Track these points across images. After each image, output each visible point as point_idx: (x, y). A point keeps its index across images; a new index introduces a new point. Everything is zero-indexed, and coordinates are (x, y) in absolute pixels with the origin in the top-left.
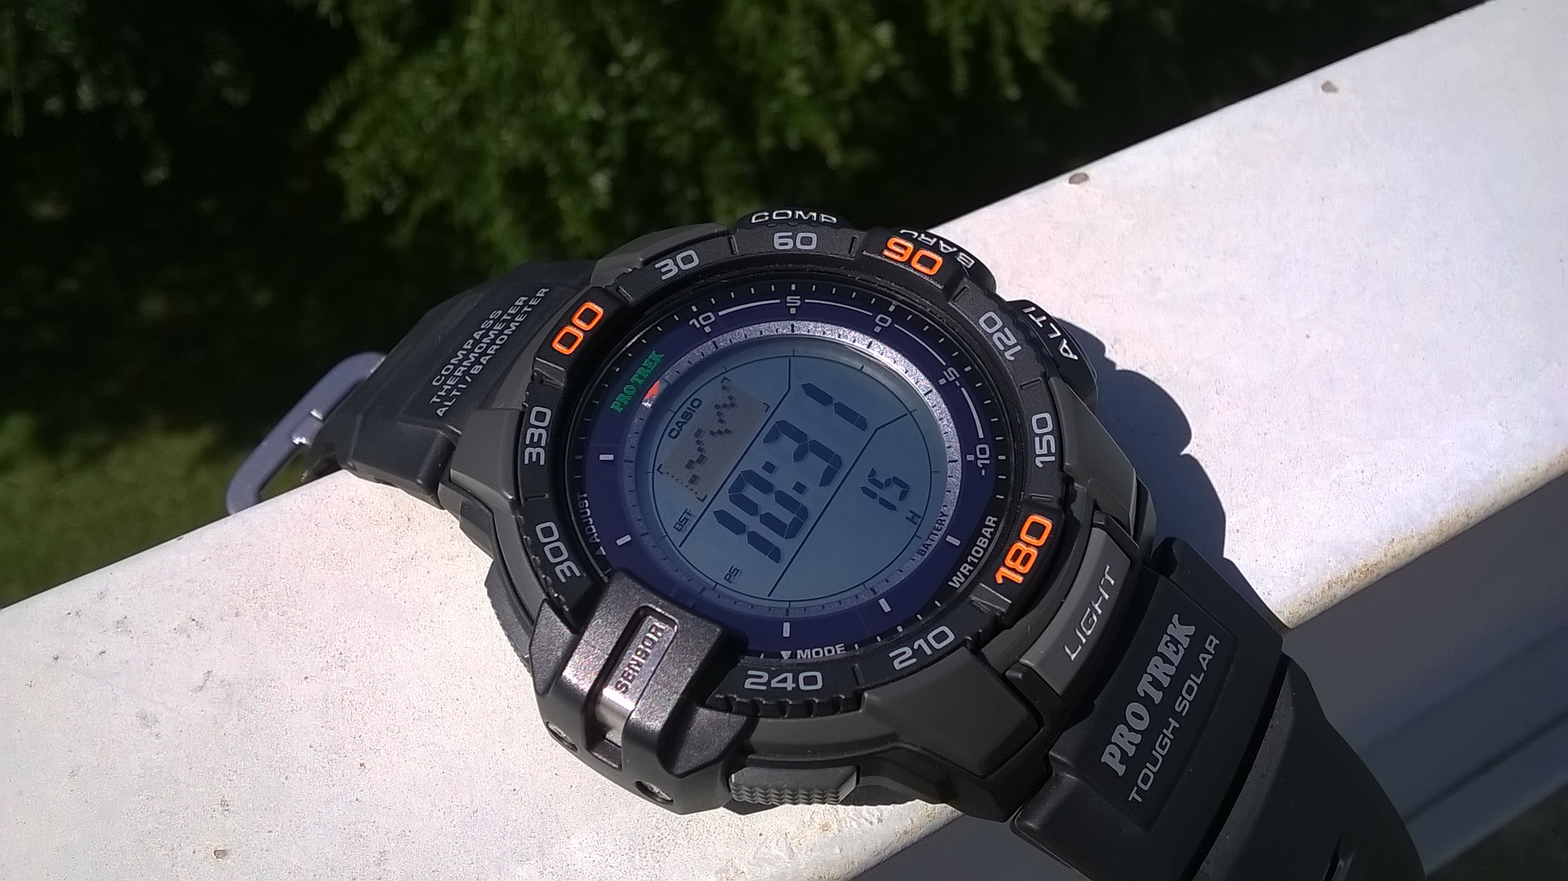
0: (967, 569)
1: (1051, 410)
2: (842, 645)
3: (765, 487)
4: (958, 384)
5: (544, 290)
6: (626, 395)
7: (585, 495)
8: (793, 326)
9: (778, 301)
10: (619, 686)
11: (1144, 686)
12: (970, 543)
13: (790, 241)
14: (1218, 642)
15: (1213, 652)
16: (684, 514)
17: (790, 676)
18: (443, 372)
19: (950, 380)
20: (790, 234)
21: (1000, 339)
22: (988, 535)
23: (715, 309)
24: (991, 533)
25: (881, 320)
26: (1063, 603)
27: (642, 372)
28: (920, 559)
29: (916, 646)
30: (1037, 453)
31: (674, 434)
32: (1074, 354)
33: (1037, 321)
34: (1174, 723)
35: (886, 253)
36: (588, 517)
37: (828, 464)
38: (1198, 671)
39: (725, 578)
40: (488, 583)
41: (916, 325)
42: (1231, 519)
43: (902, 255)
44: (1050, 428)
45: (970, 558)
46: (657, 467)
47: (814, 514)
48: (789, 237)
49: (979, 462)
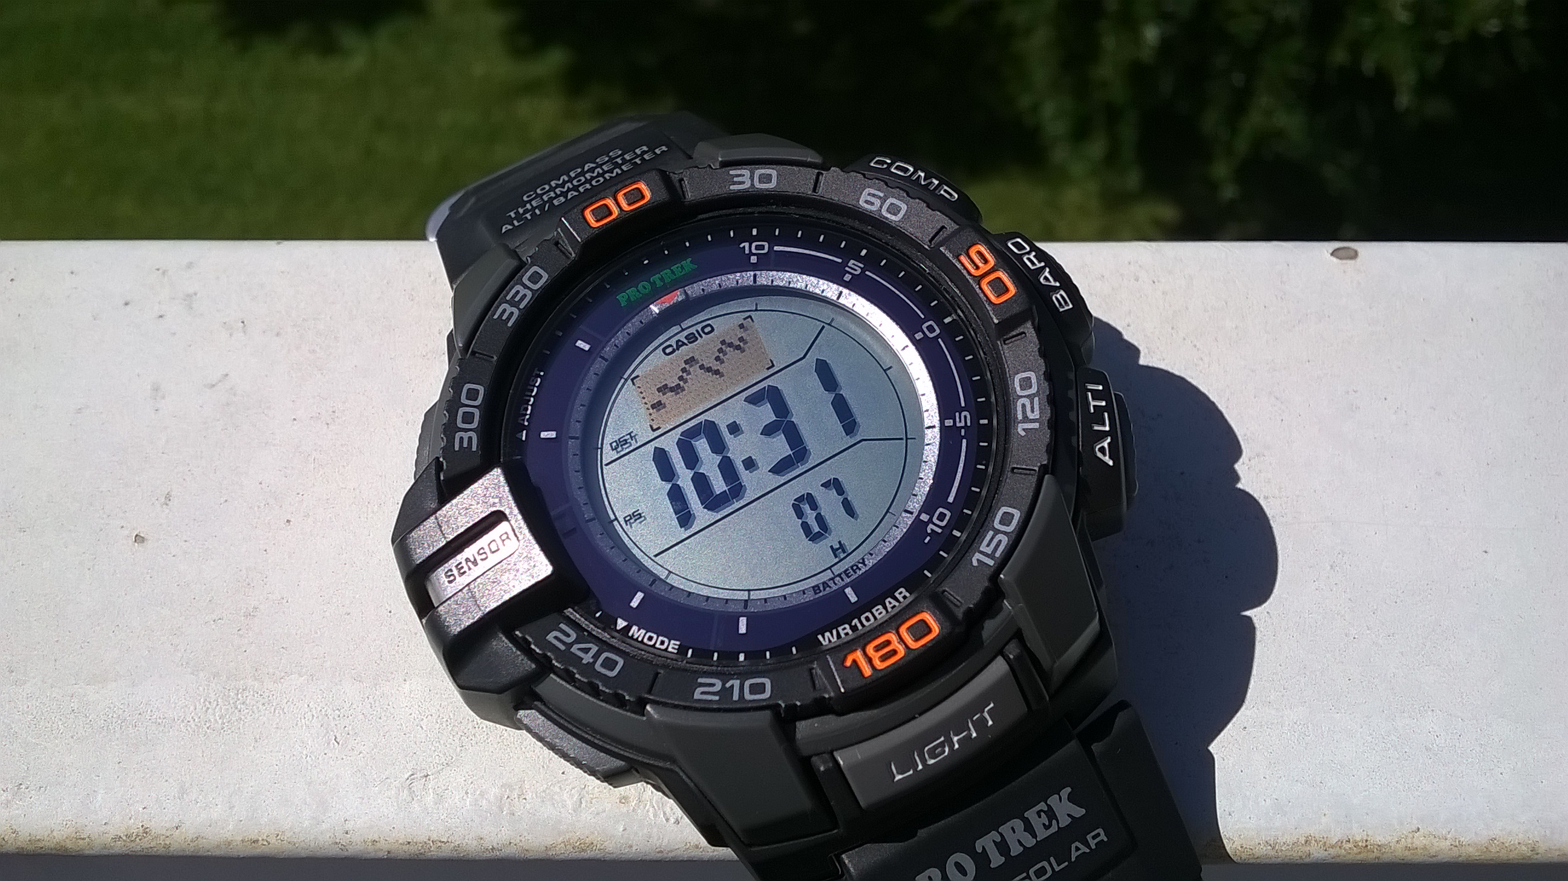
0: (845, 631)
2: (678, 643)
3: (718, 445)
4: (963, 433)
6: (638, 291)
7: (542, 374)
8: (841, 292)
9: (839, 260)
10: (450, 573)
11: (986, 843)
12: (865, 606)
13: (878, 202)
14: (1105, 839)
15: (1093, 847)
16: (627, 435)
17: (595, 649)
18: (538, 190)
19: (958, 425)
20: (882, 195)
21: (1024, 406)
22: (889, 607)
23: (773, 241)
24: (893, 605)
25: (929, 327)
26: (914, 718)
27: (666, 275)
28: (810, 596)
29: (728, 685)
30: (981, 549)
31: (668, 351)
32: (1110, 457)
33: (1093, 403)
35: (963, 258)
36: (530, 396)
37: (791, 453)
38: (1063, 855)
39: (625, 518)
41: (961, 350)
43: (978, 268)
44: (1011, 528)
45: (855, 621)
46: (633, 376)
47: (749, 496)
48: (880, 198)
49: (931, 526)
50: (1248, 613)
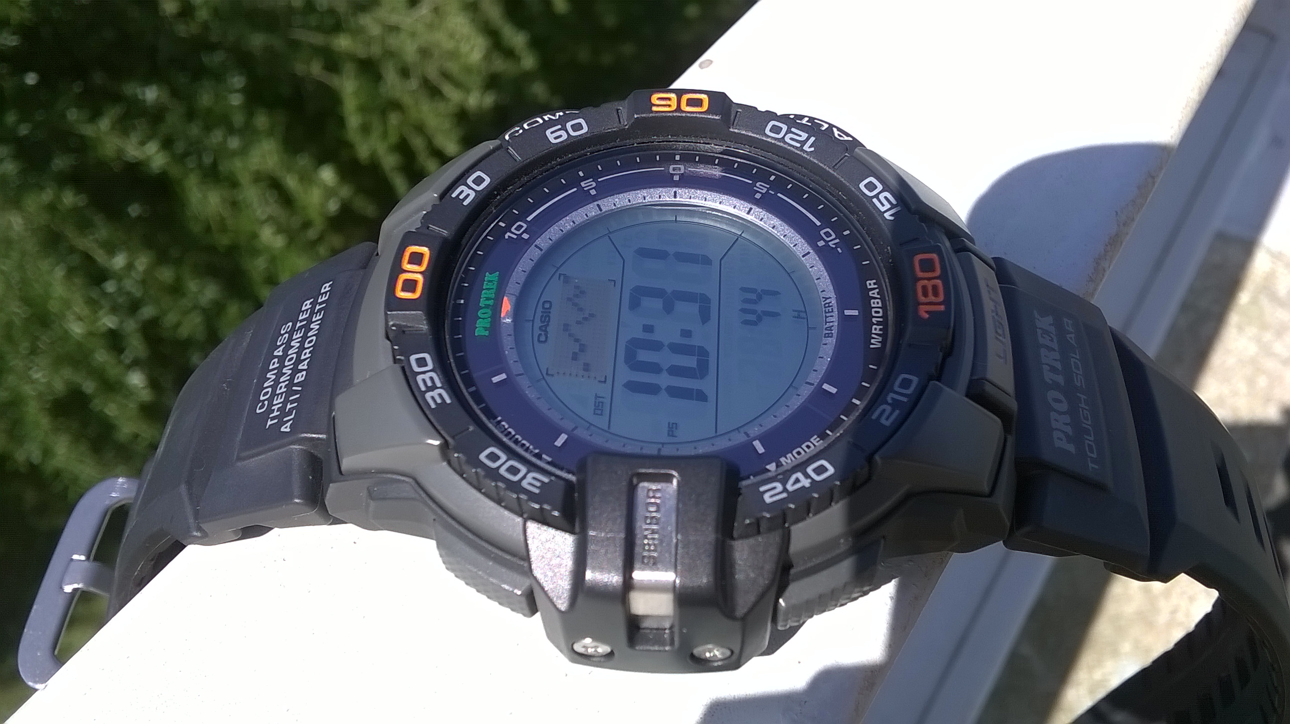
0: (878, 330)
1: (871, 172)
2: (815, 437)
3: (656, 346)
4: (773, 193)
6: (483, 319)
7: (499, 418)
8: (598, 205)
9: (575, 189)
10: (644, 567)
11: (1048, 375)
12: (866, 309)
13: (562, 133)
16: (595, 400)
17: (798, 477)
18: (262, 398)
19: (764, 192)
20: (559, 127)
21: (791, 139)
22: (876, 296)
23: (522, 217)
24: (878, 293)
25: (674, 169)
27: (486, 295)
28: (832, 341)
29: (890, 401)
30: (882, 210)
31: (543, 338)
32: (847, 136)
33: (804, 122)
34: (1083, 397)
35: (655, 109)
36: (514, 436)
37: (698, 304)
38: (1072, 348)
39: (669, 436)
41: (707, 163)
43: (669, 106)
44: (880, 187)
45: (874, 320)
46: (544, 373)
47: (711, 349)
48: (559, 130)
49: (830, 243)
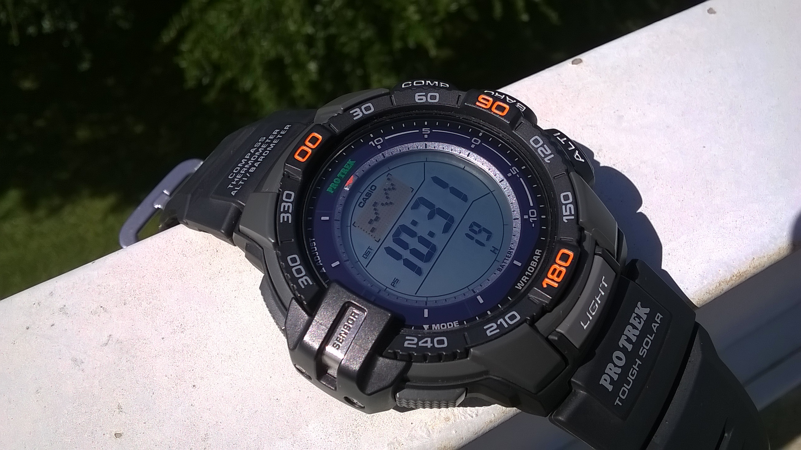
0: (525, 279)
1: (571, 190)
2: (457, 321)
3: (412, 234)
4: (518, 176)
5: (288, 126)
6: (335, 184)
7: (314, 239)
8: (426, 145)
9: (418, 131)
10: (335, 345)
11: (623, 342)
12: (526, 265)
13: (424, 98)
14: (662, 317)
15: (659, 322)
16: (368, 249)
17: (429, 340)
18: (234, 171)
19: (514, 174)
20: (424, 94)
21: (541, 151)
22: (536, 260)
23: (383, 136)
24: (538, 259)
25: (475, 141)
26: (579, 298)
27: (343, 171)
28: (499, 273)
29: (499, 323)
30: (564, 214)
31: (361, 205)
33: (562, 141)
34: (639, 362)
35: (478, 103)
36: (316, 251)
37: (447, 221)
38: (651, 332)
39: (391, 284)
40: (261, 288)
41: (494, 144)
42: (665, 248)
43: (486, 105)
44: (571, 200)
45: (527, 273)
46: (352, 223)
47: (439, 249)
48: (423, 95)
49: (531, 219)
50: (639, 211)
